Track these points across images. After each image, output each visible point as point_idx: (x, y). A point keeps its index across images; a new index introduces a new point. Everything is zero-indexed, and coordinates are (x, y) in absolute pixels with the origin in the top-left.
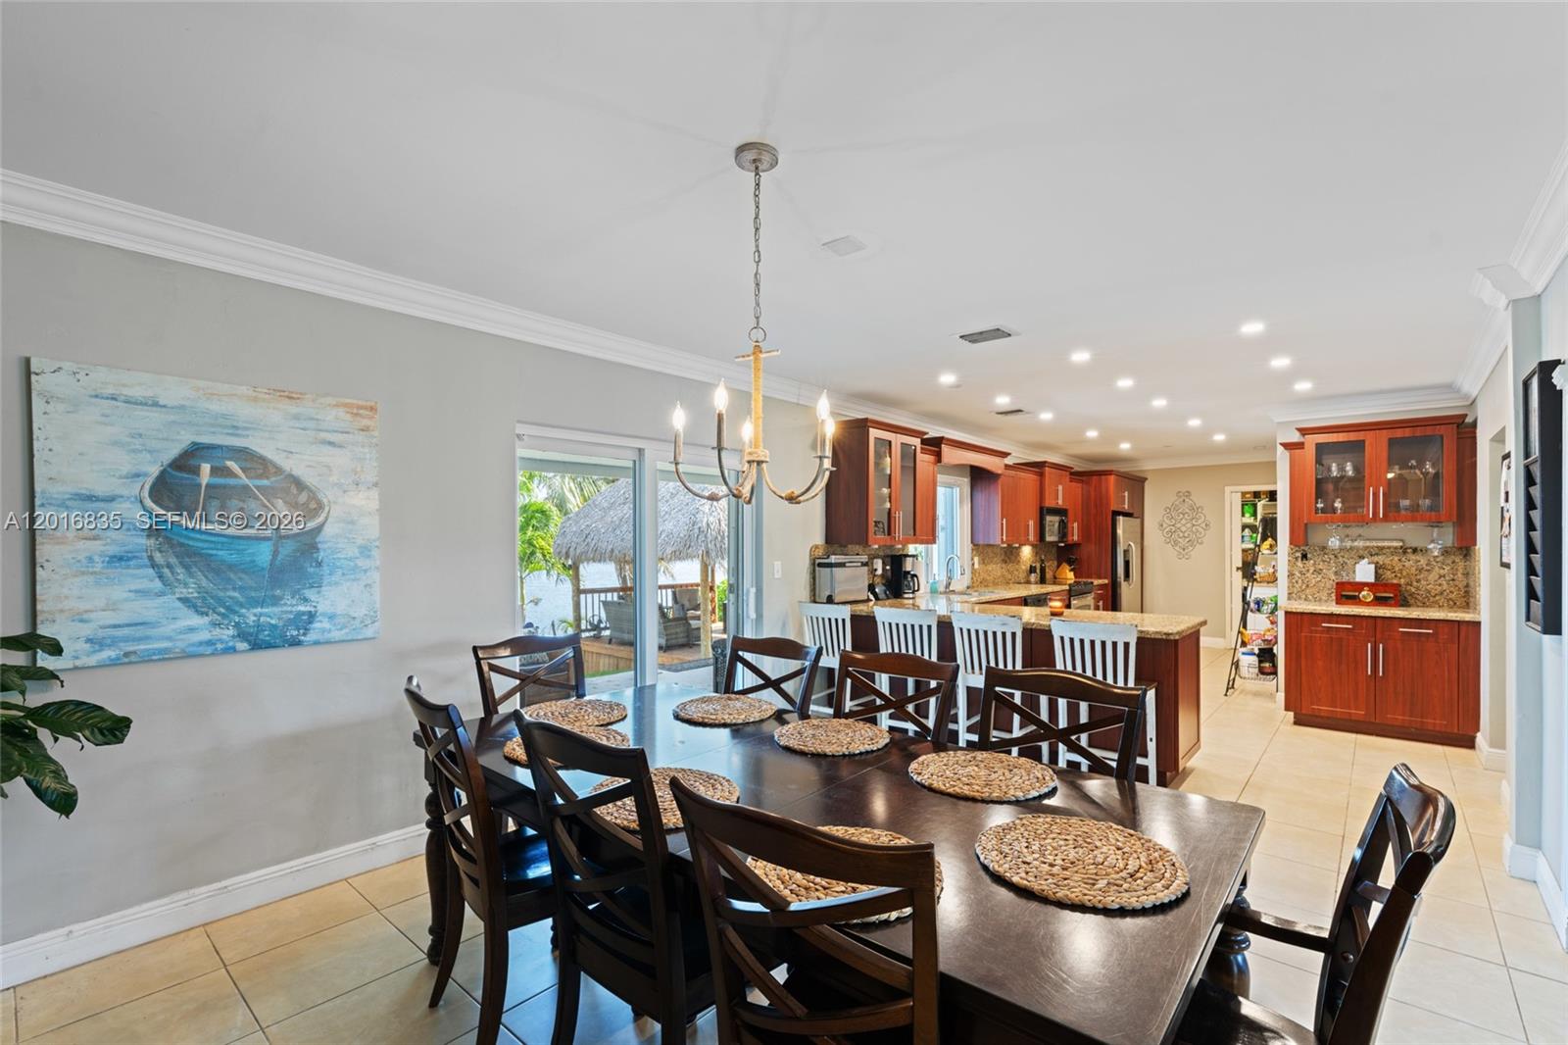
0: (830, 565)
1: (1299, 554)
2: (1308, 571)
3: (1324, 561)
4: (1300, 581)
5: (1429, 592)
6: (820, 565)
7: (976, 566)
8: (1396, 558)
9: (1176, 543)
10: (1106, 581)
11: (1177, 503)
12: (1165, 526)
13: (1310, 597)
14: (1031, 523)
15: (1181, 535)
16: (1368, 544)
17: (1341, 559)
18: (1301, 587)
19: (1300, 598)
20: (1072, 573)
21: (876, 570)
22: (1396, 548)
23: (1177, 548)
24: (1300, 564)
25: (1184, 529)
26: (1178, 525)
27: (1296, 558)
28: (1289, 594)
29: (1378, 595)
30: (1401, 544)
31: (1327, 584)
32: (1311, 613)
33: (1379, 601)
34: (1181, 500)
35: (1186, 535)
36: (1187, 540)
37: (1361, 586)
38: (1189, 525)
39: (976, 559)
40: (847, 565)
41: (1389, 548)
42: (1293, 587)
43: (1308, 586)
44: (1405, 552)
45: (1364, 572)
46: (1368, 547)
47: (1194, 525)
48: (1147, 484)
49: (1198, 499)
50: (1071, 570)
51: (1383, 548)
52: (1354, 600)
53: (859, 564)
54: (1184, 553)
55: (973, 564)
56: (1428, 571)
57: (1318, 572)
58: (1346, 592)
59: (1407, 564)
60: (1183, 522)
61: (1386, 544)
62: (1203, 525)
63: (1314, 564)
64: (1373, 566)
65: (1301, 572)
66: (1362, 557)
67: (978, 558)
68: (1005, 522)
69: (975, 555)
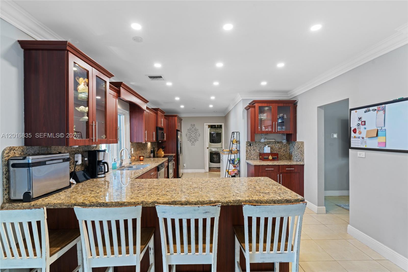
0: (28, 165)
1: (249, 144)
2: (252, 150)
3: (256, 146)
4: (249, 153)
5: (281, 155)
6: (14, 166)
7: (132, 153)
8: (274, 145)
10: (175, 154)
12: (188, 135)
13: (252, 158)
14: (154, 133)
15: (192, 138)
16: (268, 140)
17: (260, 146)
18: (250, 155)
19: (249, 159)
20: (163, 152)
21: (77, 162)
22: (273, 142)
23: (191, 142)
24: (249, 147)
26: (191, 135)
27: (248, 146)
28: (246, 158)
29: (273, 157)
30: (275, 141)
31: (257, 154)
32: (262, 165)
33: (273, 159)
34: (192, 127)
35: (194, 138)
36: (194, 139)
37: (268, 154)
38: (194, 135)
39: (132, 149)
41: (272, 142)
42: (248, 155)
43: (251, 155)
44: (276, 143)
45: (267, 150)
47: (196, 135)
48: (182, 121)
49: (197, 127)
50: (163, 151)
51: (270, 142)
52: (267, 159)
54: (193, 144)
55: (131, 152)
56: (281, 149)
57: (254, 150)
58: (263, 157)
59: (276, 147)
60: (193, 134)
61: (271, 140)
62: (198, 135)
63: (253, 147)
64: (270, 148)
65: (249, 150)
66: (265, 145)
67: (133, 148)
68: (146, 132)
69: (132, 148)
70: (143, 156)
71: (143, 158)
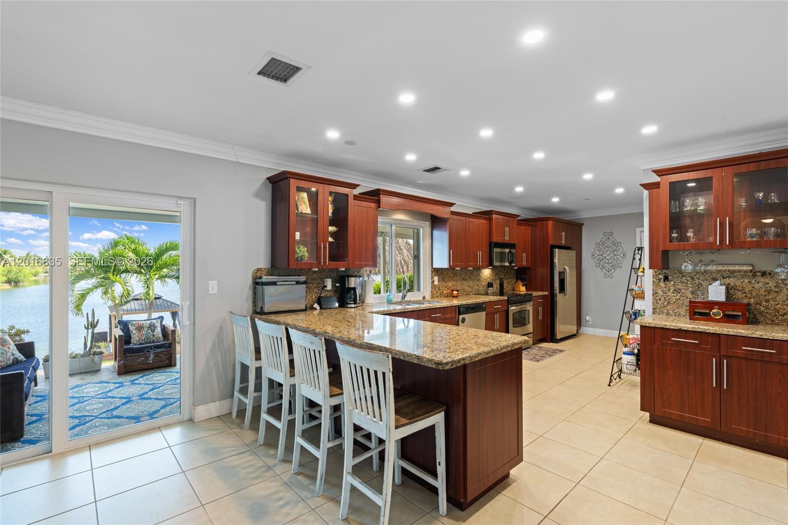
1: (661, 276)
2: (669, 290)
3: (682, 282)
4: (663, 299)
5: (778, 312)
7: (436, 283)
8: (746, 281)
9: (603, 267)
10: (546, 293)
11: (604, 240)
12: (596, 255)
13: (671, 312)
14: (480, 253)
15: (607, 261)
16: (720, 268)
17: (697, 281)
18: (663, 304)
19: (663, 312)
20: (524, 288)
21: (326, 287)
22: (746, 272)
23: (603, 270)
24: (662, 284)
25: (608, 257)
26: (605, 255)
27: (659, 280)
28: (653, 309)
29: (728, 313)
30: (751, 268)
31: (685, 302)
32: (662, 328)
33: (729, 319)
34: (607, 238)
35: (610, 261)
36: (611, 265)
37: (712, 304)
38: (612, 255)
39: (436, 279)
40: (278, 283)
41: (740, 271)
42: (657, 303)
43: (669, 303)
44: (754, 275)
45: (716, 292)
46: (720, 271)
47: (615, 255)
48: (583, 227)
49: (617, 237)
50: (523, 286)
51: (733, 272)
52: (706, 317)
53: (295, 283)
54: (608, 274)
56: (777, 292)
57: (678, 291)
58: (700, 310)
59: (756, 286)
60: (608, 253)
61: (737, 268)
62: (622, 255)
63: (674, 285)
64: (724, 287)
65: (663, 291)
66: (715, 280)
67: (437, 277)
68: (451, 252)
69: (435, 275)
70: (457, 291)
71: (456, 292)
